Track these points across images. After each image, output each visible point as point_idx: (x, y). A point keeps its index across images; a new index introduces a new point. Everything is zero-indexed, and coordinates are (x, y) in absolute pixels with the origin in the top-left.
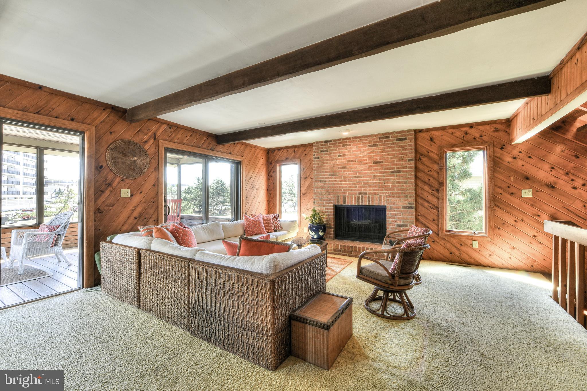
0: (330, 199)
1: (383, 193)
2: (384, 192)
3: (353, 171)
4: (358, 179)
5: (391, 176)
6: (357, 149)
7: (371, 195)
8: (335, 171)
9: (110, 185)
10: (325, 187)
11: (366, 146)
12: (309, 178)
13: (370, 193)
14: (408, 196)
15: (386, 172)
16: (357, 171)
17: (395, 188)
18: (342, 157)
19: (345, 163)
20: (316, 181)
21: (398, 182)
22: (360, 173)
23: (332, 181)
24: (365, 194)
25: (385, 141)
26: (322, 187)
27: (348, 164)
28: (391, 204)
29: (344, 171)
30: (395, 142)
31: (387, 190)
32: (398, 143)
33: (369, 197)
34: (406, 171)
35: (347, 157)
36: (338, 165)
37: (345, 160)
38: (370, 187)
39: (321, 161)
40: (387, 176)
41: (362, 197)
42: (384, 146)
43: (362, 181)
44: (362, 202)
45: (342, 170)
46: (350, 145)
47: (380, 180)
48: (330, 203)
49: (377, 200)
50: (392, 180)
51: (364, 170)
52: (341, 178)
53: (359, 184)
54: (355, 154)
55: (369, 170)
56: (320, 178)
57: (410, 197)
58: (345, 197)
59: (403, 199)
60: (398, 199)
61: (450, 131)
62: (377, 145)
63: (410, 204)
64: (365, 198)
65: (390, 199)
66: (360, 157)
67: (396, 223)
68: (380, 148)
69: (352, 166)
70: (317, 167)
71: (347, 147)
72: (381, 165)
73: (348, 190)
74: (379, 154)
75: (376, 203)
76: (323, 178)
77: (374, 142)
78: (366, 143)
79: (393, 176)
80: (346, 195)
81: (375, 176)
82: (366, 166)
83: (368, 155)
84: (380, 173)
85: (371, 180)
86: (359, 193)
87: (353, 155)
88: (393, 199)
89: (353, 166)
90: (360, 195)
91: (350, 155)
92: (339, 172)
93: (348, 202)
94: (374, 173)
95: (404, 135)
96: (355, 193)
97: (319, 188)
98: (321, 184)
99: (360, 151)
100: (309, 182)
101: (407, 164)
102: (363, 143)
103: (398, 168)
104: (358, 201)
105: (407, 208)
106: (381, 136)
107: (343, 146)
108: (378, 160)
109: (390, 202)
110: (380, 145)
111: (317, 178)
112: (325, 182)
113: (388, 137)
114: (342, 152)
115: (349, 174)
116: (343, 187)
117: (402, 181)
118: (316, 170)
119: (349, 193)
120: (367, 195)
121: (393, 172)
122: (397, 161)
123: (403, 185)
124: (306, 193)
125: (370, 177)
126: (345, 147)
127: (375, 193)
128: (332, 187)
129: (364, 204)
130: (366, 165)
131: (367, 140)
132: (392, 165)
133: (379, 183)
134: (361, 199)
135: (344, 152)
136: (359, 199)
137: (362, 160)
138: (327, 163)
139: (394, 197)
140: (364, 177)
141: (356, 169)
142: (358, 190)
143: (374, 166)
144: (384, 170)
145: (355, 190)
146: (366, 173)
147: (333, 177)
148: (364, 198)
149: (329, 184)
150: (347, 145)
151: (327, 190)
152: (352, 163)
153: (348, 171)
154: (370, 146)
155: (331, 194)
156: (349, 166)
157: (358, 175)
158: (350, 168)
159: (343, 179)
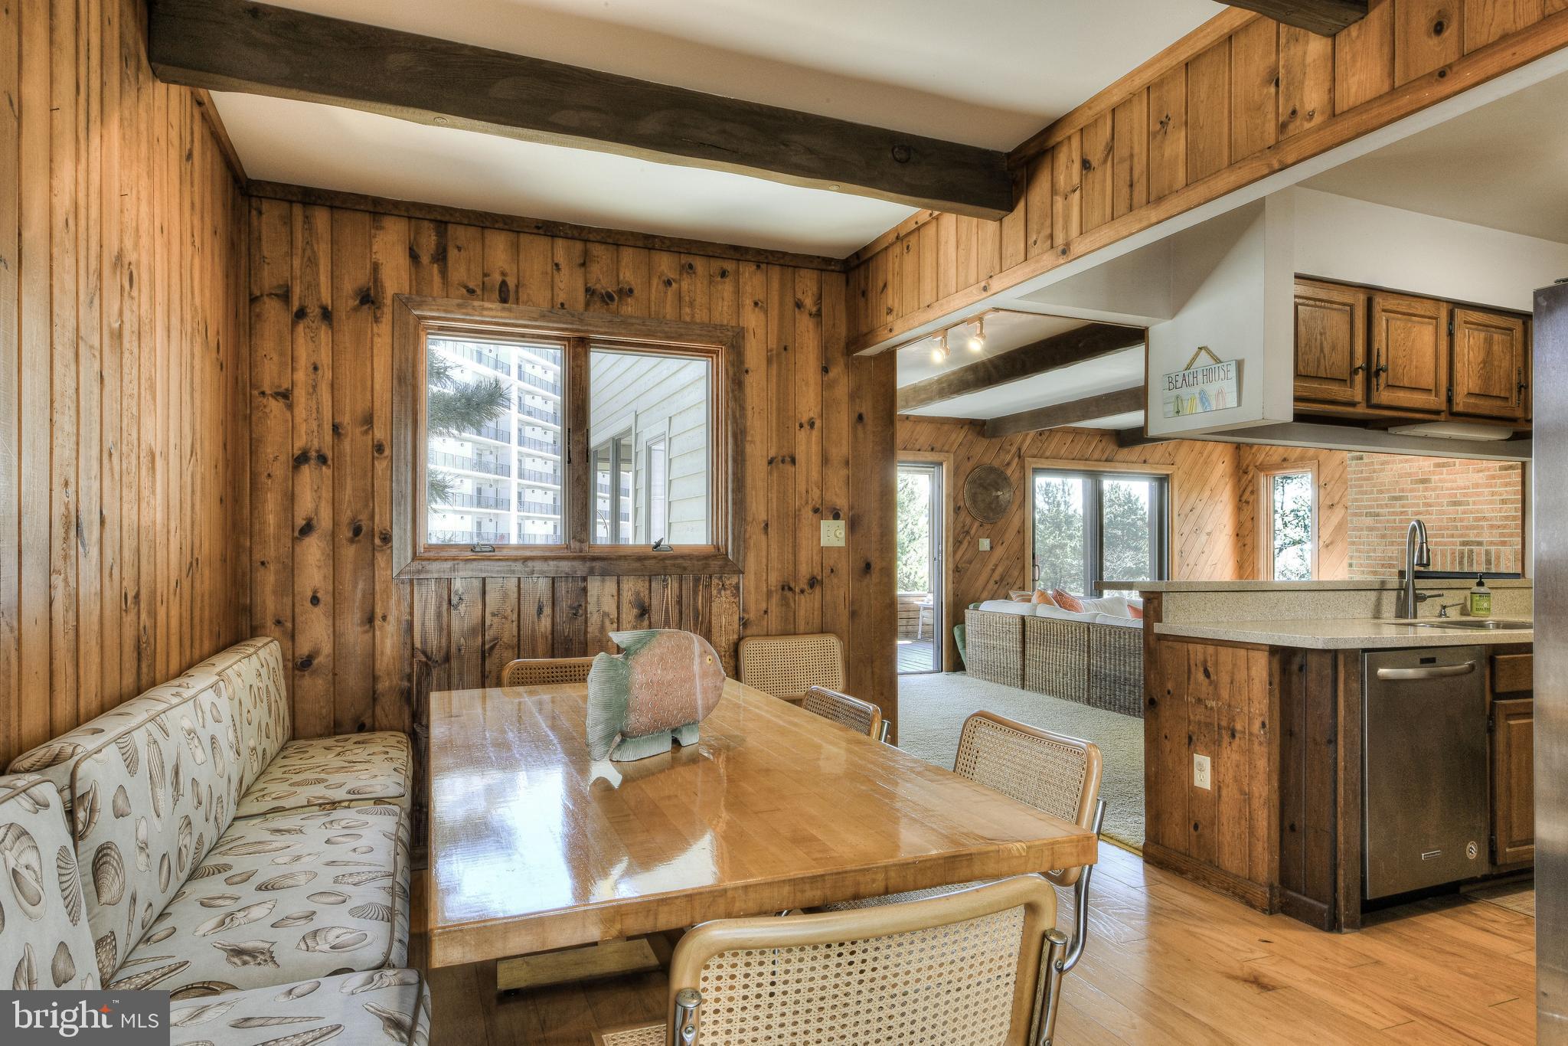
0: (1391, 558)
3: (1448, 489)
4: (1460, 508)
7: (1493, 549)
8: (1402, 490)
9: (968, 532)
10: (1377, 529)
12: (1340, 505)
13: (1491, 544)
16: (1458, 488)
19: (1427, 469)
20: (1355, 515)
22: (1465, 495)
23: (1394, 514)
24: (1478, 545)
26: (1371, 529)
27: (1434, 473)
29: (1426, 489)
33: (1488, 553)
36: (1410, 475)
37: (1426, 463)
38: (1491, 527)
39: (1366, 465)
41: (1471, 552)
43: (1472, 513)
44: (1472, 565)
45: (1421, 486)
48: (1391, 566)
49: (1509, 560)
51: (1476, 486)
52: (1418, 505)
53: (1462, 520)
55: (1488, 486)
56: (1366, 507)
64: (1479, 554)
69: (1444, 476)
70: (1359, 479)
75: (1506, 567)
76: (1371, 507)
82: (1481, 478)
85: (1493, 510)
86: (1464, 544)
89: (1448, 477)
90: (1466, 548)
92: (1412, 490)
93: (1435, 565)
96: (1454, 544)
97: (1362, 529)
98: (1369, 521)
100: (1341, 516)
104: (1461, 563)
111: (1359, 507)
112: (1378, 515)
115: (1438, 496)
118: (1356, 486)
120: (1484, 548)
124: (1332, 543)
125: (1491, 503)
127: (1503, 544)
128: (1393, 529)
129: (1475, 570)
130: (1481, 475)
134: (1469, 557)
136: (1462, 558)
138: (1382, 470)
140: (1474, 503)
141: (1454, 485)
142: (1461, 536)
143: (1501, 477)
145: (1452, 536)
146: (1482, 494)
147: (1398, 503)
148: (1474, 554)
149: (1388, 521)
151: (1383, 536)
152: (1445, 470)
153: (1434, 490)
155: (1392, 544)
156: (1437, 477)
157: (1459, 498)
158: (1441, 481)
159: (1422, 509)
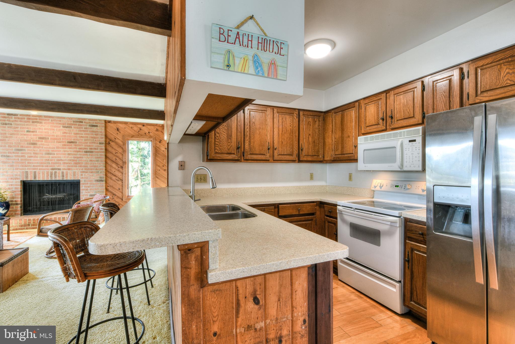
0: (16, 175)
1: (77, 169)
2: (78, 168)
3: (45, 148)
4: (51, 156)
5: (84, 155)
6: (50, 128)
7: (65, 171)
8: (22, 147)
10: (9, 163)
11: (60, 127)
13: (64, 169)
14: (100, 172)
15: (80, 151)
16: (50, 148)
17: (88, 165)
18: (32, 133)
19: (35, 139)
21: (91, 161)
22: (53, 151)
23: (18, 156)
24: (58, 170)
25: (79, 125)
26: (4, 162)
27: (38, 141)
28: (85, 178)
29: (34, 147)
30: (88, 127)
31: (81, 166)
32: (91, 129)
33: (63, 173)
34: (98, 152)
35: (38, 133)
36: (26, 141)
37: (35, 137)
38: (64, 163)
40: (81, 155)
41: (56, 172)
42: (78, 129)
43: (56, 157)
44: (56, 177)
45: (32, 146)
46: (41, 123)
47: (74, 157)
48: (16, 179)
49: (71, 175)
50: (86, 158)
51: (58, 148)
52: (30, 153)
53: (51, 160)
54: (48, 132)
55: (63, 148)
57: (101, 172)
58: (35, 173)
59: (95, 174)
60: (91, 174)
61: (131, 126)
62: (71, 127)
63: (100, 177)
64: (59, 173)
65: (83, 174)
66: (53, 136)
67: (89, 194)
68: (74, 130)
69: (43, 143)
71: (38, 124)
72: (75, 145)
73: (39, 166)
74: (73, 135)
75: (70, 177)
76: (5, 153)
77: (68, 124)
78: (60, 124)
79: (86, 155)
80: (37, 171)
81: (69, 154)
82: (60, 145)
83: (62, 134)
84: (74, 151)
85: (65, 157)
86: (52, 169)
87: (45, 132)
88: (87, 174)
89: (45, 143)
90: (54, 171)
91: (42, 132)
92: (27, 147)
93: (39, 178)
94: (68, 152)
95: (96, 123)
96: (48, 169)
98: (3, 159)
99: (54, 130)
101: (98, 146)
102: (57, 124)
103: (91, 149)
104: (51, 176)
105: (98, 181)
106: (74, 120)
107: (33, 122)
108: (72, 141)
109: (83, 176)
110: (74, 128)
112: (8, 156)
113: (82, 122)
114: (32, 128)
115: (40, 150)
116: (32, 163)
117: (94, 159)
119: (40, 169)
120: (62, 171)
121: (86, 152)
122: (90, 143)
123: (95, 163)
125: (64, 154)
126: (36, 124)
127: (69, 169)
128: (18, 163)
129: (57, 179)
130: (60, 144)
131: (60, 121)
132: (85, 146)
133: (73, 160)
134: (55, 174)
135: (34, 129)
136: (52, 174)
137: (55, 139)
138: (11, 137)
139: (87, 172)
140: (57, 154)
141: (48, 147)
142: (51, 166)
143: (68, 145)
144: (78, 150)
145: (47, 166)
146: (60, 151)
147: (20, 152)
148: (57, 173)
149: (14, 160)
150: (38, 122)
151: (12, 166)
152: (44, 140)
153: (39, 148)
154: (64, 127)
155: (17, 169)
156: (40, 143)
157: (50, 152)
158: (42, 144)
159: (32, 155)
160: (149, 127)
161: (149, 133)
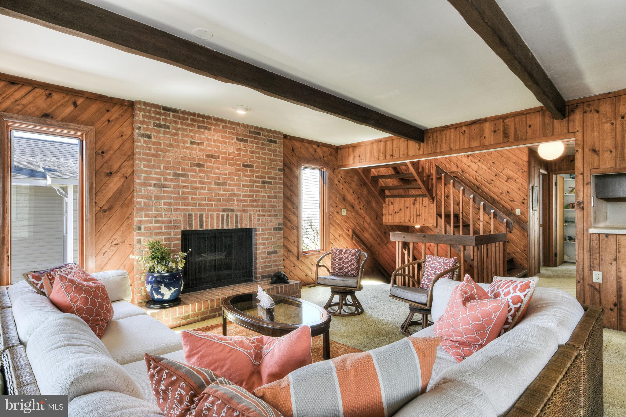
0: (176, 221)
1: (253, 210)
2: (254, 208)
3: (214, 173)
4: (222, 187)
5: (261, 187)
6: (221, 139)
7: (239, 214)
8: (183, 170)
10: (165, 198)
11: (233, 139)
12: (119, 175)
13: (238, 211)
14: (278, 215)
15: (256, 181)
16: (221, 174)
17: (266, 204)
18: (197, 147)
19: (201, 157)
20: (144, 184)
21: (269, 197)
22: (225, 179)
23: (178, 187)
24: (231, 212)
25: (256, 138)
26: (157, 197)
27: (206, 161)
28: (262, 225)
29: (200, 172)
30: (266, 142)
31: (257, 206)
32: (269, 145)
33: (237, 216)
34: (275, 183)
35: (205, 147)
36: (189, 159)
37: (201, 153)
38: (238, 200)
39: (154, 143)
40: (257, 187)
41: (228, 215)
42: (255, 145)
43: (228, 191)
44: (228, 224)
45: (197, 169)
46: (209, 129)
47: (251, 191)
48: (176, 227)
49: (246, 220)
50: (264, 192)
51: (230, 174)
52: (195, 182)
53: (223, 195)
54: (218, 147)
55: (236, 175)
56: (154, 179)
57: (280, 216)
58: (201, 216)
59: (273, 219)
60: (269, 219)
62: (246, 141)
63: (280, 224)
64: (232, 217)
65: (260, 218)
66: (225, 153)
67: (267, 251)
68: (250, 146)
69: (212, 164)
70: (147, 154)
71: (206, 131)
72: (251, 171)
73: (207, 205)
74: (248, 153)
75: (245, 225)
76: (159, 179)
77: (243, 135)
78: (233, 134)
79: (264, 187)
80: (204, 213)
81: (244, 186)
82: (233, 169)
83: (235, 152)
84: (250, 181)
85: (239, 190)
86: (224, 211)
87: (215, 147)
88: (264, 218)
89: (215, 166)
90: (225, 214)
91: (210, 146)
92: (190, 171)
93: (207, 225)
94: (243, 181)
95: (275, 137)
96: (219, 210)
97: (151, 197)
98: (156, 191)
99: (225, 143)
100: (119, 184)
101: (277, 174)
102: (229, 133)
103: (269, 178)
104: (222, 223)
105: (277, 230)
106: (251, 130)
107: (199, 127)
108: (248, 163)
109: (260, 222)
110: (251, 142)
111: (146, 178)
112: (164, 186)
113: (259, 134)
114: (197, 137)
115: (208, 178)
116: (198, 199)
117: (272, 195)
118: (145, 160)
119: (208, 210)
120: (235, 214)
121: (264, 182)
122: (268, 168)
123: (274, 201)
124: (110, 208)
125: (239, 185)
126: (202, 130)
127: (244, 211)
128: (178, 198)
129: (230, 227)
130: (233, 167)
131: (234, 129)
132: (263, 172)
133: (249, 196)
134: (227, 219)
135: (201, 139)
136: (223, 219)
137: (227, 159)
138: (168, 151)
139: (264, 216)
140: (230, 185)
141: (218, 171)
142: (222, 205)
143: (243, 171)
144: (254, 179)
145: (217, 205)
146: (233, 179)
147: (181, 179)
148: (230, 217)
149: (172, 192)
150: (205, 128)
151: (169, 204)
152: (213, 160)
153: (206, 172)
154: (238, 139)
155: (176, 210)
156: (208, 164)
157: (221, 181)
158: (210, 167)
159: (198, 185)
160: (324, 148)
161: (324, 157)
